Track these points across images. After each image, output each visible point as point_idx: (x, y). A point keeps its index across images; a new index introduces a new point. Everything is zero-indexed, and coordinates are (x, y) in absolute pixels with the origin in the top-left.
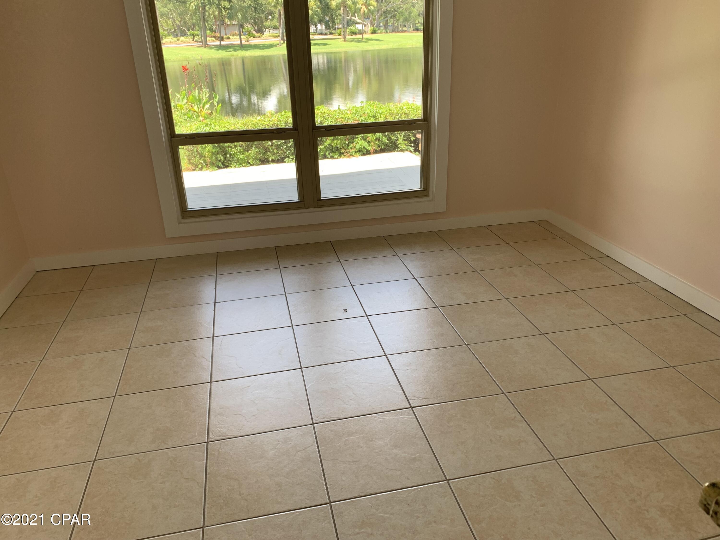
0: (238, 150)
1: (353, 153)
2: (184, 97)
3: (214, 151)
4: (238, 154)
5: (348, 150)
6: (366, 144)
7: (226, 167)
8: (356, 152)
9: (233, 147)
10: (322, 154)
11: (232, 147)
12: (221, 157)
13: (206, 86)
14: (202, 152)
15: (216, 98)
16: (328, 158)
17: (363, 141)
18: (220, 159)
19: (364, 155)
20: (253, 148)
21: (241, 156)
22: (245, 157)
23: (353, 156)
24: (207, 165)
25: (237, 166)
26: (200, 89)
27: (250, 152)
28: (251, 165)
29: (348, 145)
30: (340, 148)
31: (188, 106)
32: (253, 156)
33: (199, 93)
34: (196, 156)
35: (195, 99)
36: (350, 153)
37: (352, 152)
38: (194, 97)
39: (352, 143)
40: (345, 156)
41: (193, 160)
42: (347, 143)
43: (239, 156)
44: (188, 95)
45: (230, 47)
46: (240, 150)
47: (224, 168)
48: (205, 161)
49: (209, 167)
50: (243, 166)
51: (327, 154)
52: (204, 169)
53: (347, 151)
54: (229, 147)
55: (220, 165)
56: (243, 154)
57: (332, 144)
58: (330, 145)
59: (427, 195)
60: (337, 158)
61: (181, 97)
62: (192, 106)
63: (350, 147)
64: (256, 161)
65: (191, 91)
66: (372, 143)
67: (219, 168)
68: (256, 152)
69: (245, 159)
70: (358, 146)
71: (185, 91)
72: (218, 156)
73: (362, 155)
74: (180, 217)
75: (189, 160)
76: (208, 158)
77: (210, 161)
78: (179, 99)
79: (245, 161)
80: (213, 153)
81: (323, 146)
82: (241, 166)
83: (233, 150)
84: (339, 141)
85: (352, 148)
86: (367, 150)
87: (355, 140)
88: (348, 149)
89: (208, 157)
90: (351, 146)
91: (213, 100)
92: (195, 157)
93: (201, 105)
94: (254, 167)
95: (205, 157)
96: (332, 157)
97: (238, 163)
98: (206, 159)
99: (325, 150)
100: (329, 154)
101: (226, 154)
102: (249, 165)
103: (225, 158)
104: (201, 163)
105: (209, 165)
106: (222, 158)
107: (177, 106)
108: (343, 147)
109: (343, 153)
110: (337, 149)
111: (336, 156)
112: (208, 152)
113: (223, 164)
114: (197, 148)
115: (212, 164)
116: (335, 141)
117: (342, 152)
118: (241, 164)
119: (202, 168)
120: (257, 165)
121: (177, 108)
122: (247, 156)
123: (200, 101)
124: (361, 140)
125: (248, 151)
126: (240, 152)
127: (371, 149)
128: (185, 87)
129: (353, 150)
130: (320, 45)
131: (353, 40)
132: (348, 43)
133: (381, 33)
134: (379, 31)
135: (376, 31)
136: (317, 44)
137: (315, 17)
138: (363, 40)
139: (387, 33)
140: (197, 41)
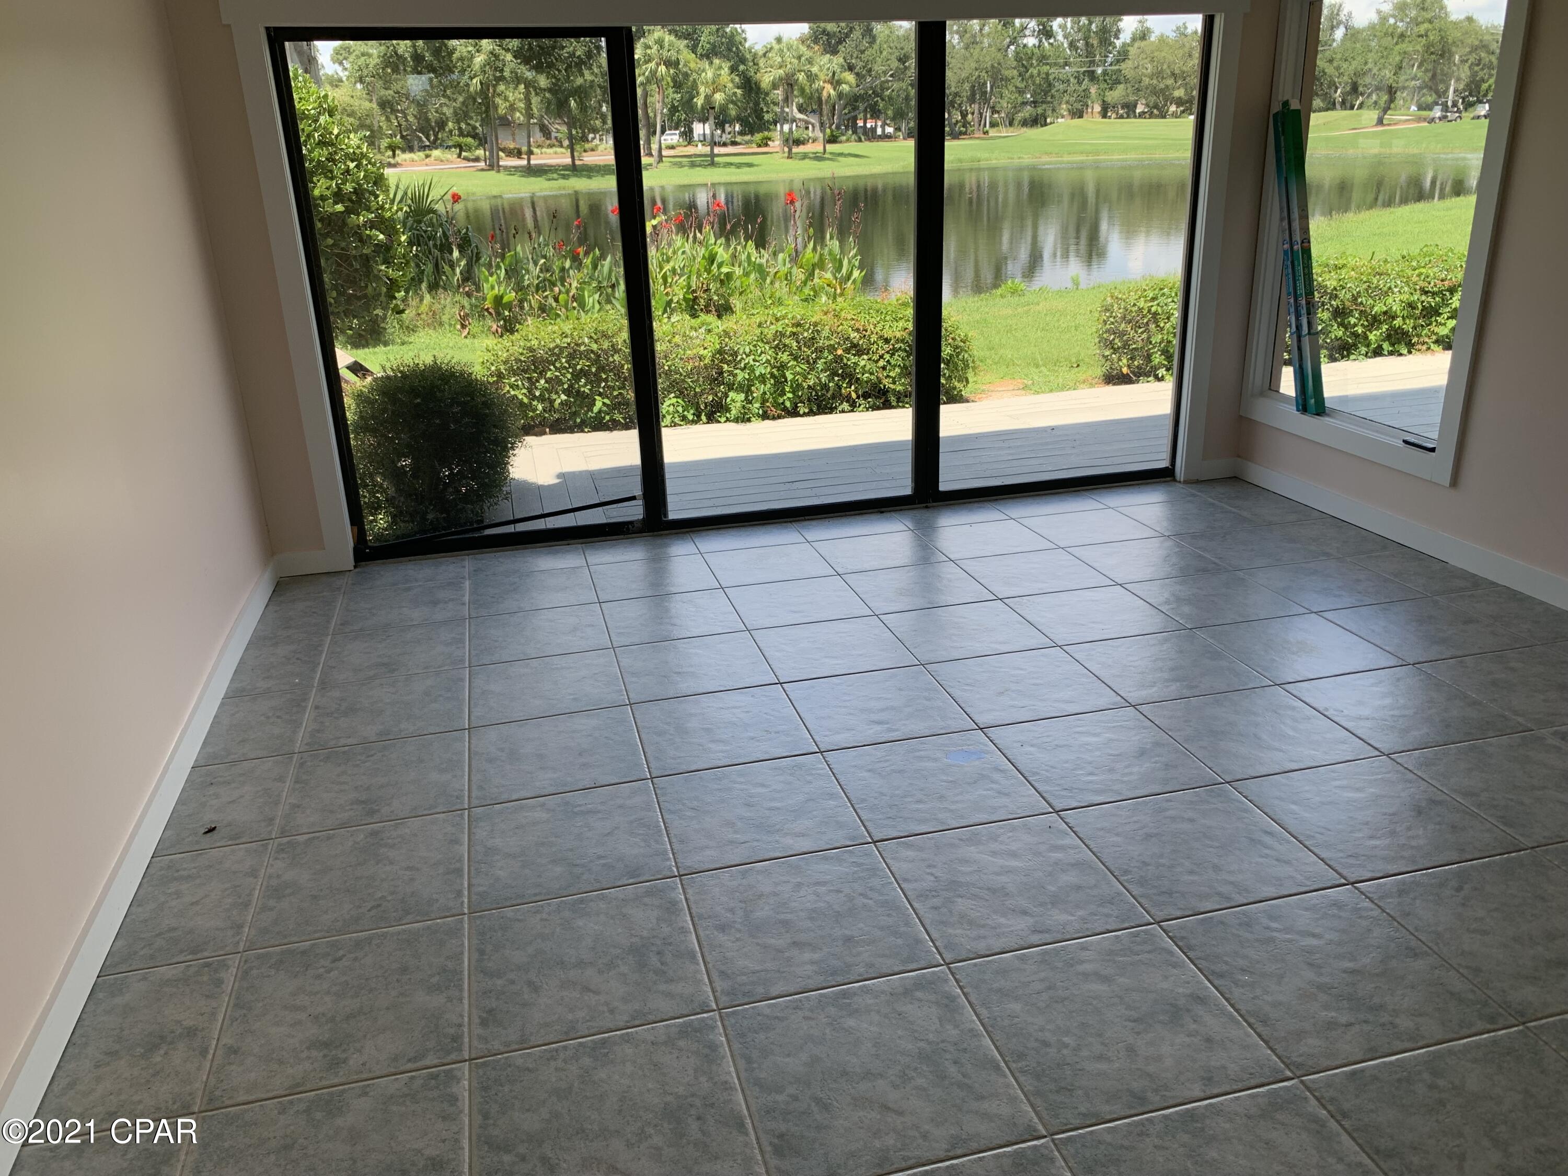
130: (739, 166)
131: (805, 156)
132: (797, 161)
133: (848, 140)
134: (844, 138)
135: (837, 137)
136: (731, 164)
137: (731, 106)
138: (826, 156)
139: (860, 140)
140: (468, 159)
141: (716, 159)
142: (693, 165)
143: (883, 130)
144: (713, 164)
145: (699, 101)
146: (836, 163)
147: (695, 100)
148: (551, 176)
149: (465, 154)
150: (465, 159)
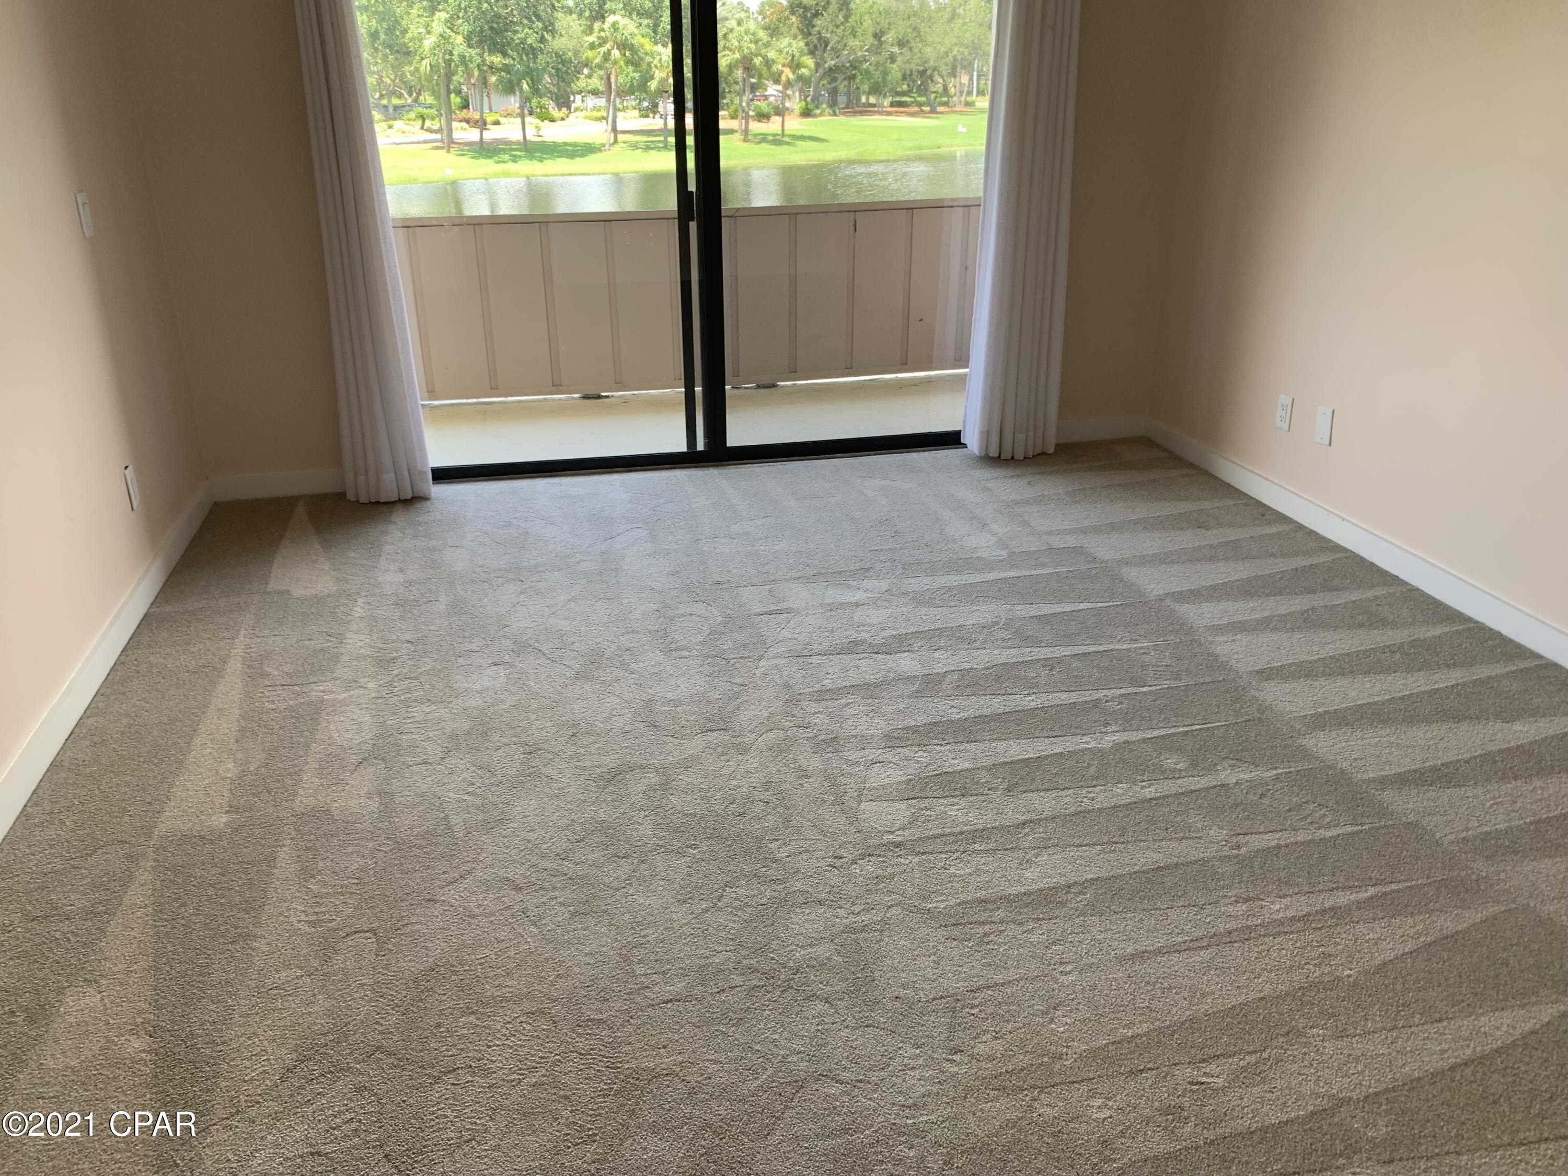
45: (503, 149)
131: (763, 139)
132: (753, 145)
133: (821, 115)
134: (818, 111)
135: (811, 110)
138: (786, 139)
139: (835, 114)
140: (430, 131)
142: (649, 146)
143: (868, 99)
144: (666, 147)
146: (792, 148)
149: (428, 123)
150: (426, 130)
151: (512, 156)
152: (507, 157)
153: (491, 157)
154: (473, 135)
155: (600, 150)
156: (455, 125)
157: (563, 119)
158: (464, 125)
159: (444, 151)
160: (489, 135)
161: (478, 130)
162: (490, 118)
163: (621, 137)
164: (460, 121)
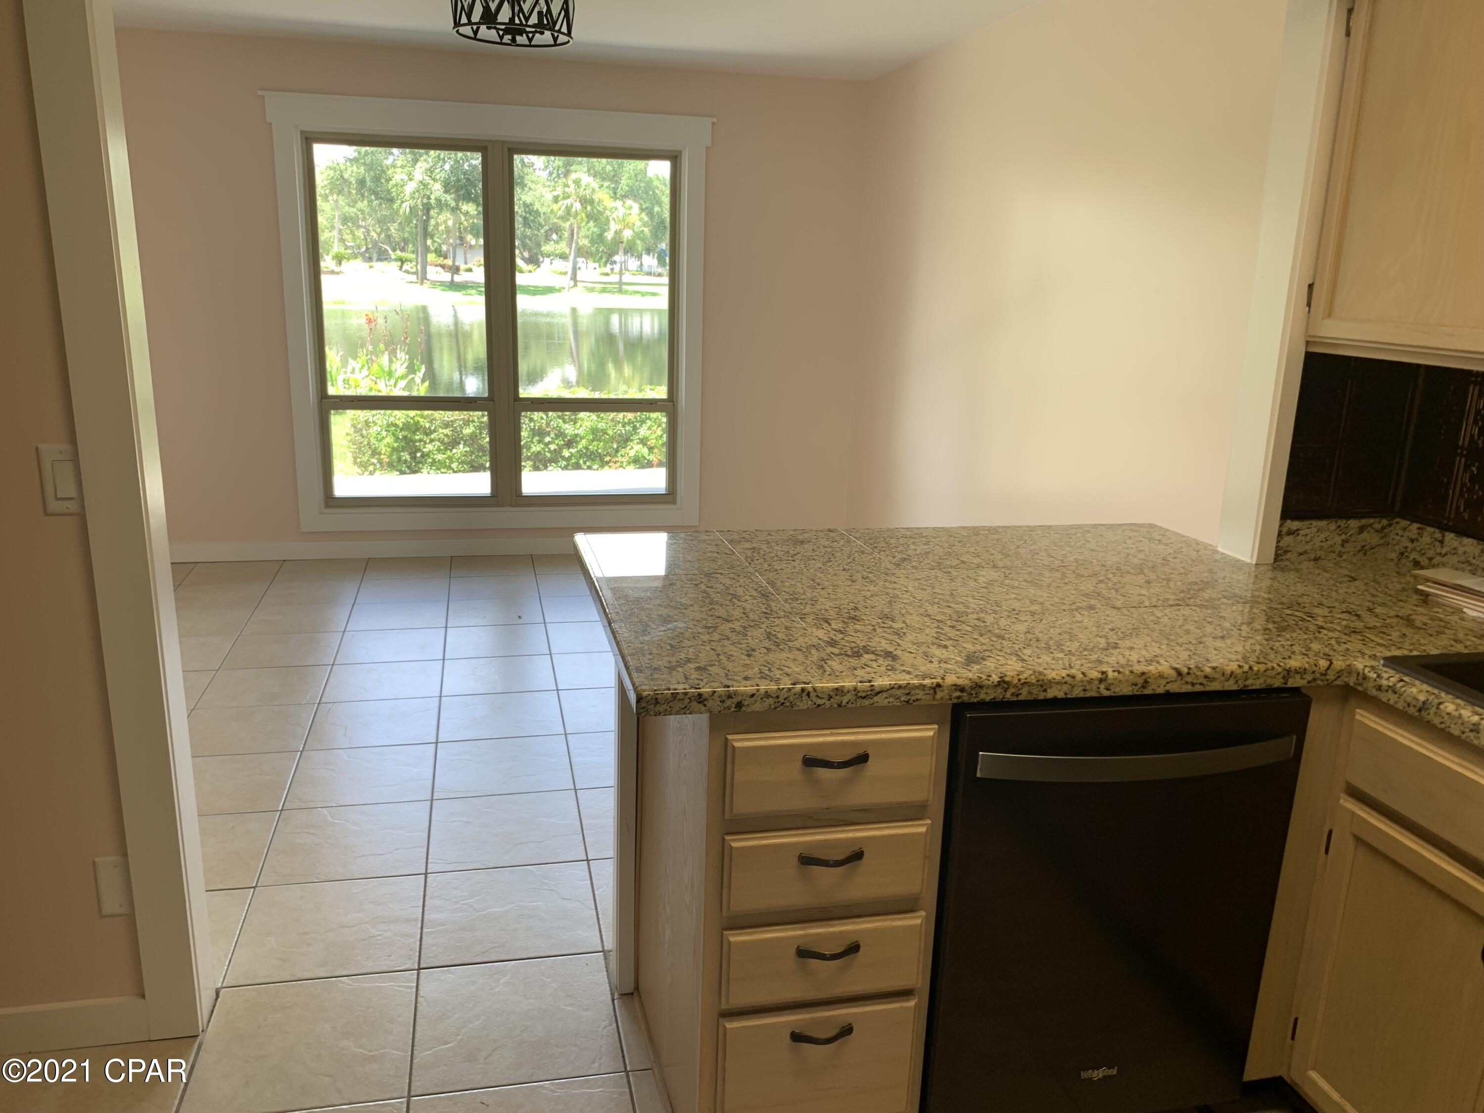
0: (436, 446)
1: (625, 464)
2: (363, 367)
3: (396, 445)
4: (435, 452)
5: (617, 459)
6: (645, 451)
7: (414, 472)
8: (629, 463)
9: (428, 441)
10: (573, 461)
11: (425, 443)
12: (406, 456)
13: (404, 350)
14: (377, 445)
15: (419, 372)
16: (583, 469)
17: (641, 446)
18: (404, 458)
19: (643, 467)
20: (461, 446)
21: (439, 457)
22: (446, 458)
23: (624, 468)
24: (382, 467)
25: (432, 471)
26: (393, 353)
27: (454, 451)
28: (455, 472)
29: (617, 451)
30: (604, 455)
31: (370, 382)
32: (459, 458)
33: (391, 361)
34: (367, 452)
35: (383, 371)
36: (619, 464)
37: (622, 462)
38: (380, 367)
39: (624, 448)
40: (610, 467)
41: (361, 458)
42: (615, 446)
43: (435, 457)
44: (370, 362)
45: (472, 287)
46: (438, 446)
47: (409, 473)
48: (380, 461)
49: (385, 470)
50: (441, 473)
51: (581, 462)
52: (378, 473)
53: (614, 460)
54: (420, 440)
55: (403, 469)
56: (444, 454)
57: (590, 447)
58: (587, 448)
59: (674, 502)
60: (597, 469)
61: (358, 366)
62: (376, 383)
63: (620, 453)
64: (463, 467)
65: (377, 356)
66: (656, 450)
67: (402, 473)
68: (466, 452)
69: (445, 462)
70: (632, 453)
71: (367, 356)
72: (402, 454)
73: (638, 468)
74: (323, 505)
75: (355, 458)
76: (386, 457)
77: (387, 460)
78: (354, 369)
79: (446, 465)
80: (394, 449)
81: (576, 449)
82: (439, 472)
83: (427, 446)
84: (602, 444)
85: (622, 456)
86: (649, 460)
87: (629, 443)
88: (617, 457)
89: (385, 454)
90: (622, 452)
91: (415, 374)
92: (364, 454)
93: (392, 382)
94: (460, 475)
95: (380, 454)
96: (589, 468)
97: (433, 468)
98: (382, 457)
99: (578, 456)
100: (585, 463)
101: (415, 452)
102: (451, 472)
103: (414, 458)
104: (373, 464)
105: (385, 468)
106: (408, 457)
107: (348, 380)
108: (608, 454)
109: (608, 463)
110: (601, 457)
111: (595, 467)
112: (385, 446)
113: (408, 467)
114: (369, 440)
115: (391, 466)
116: (595, 443)
117: (605, 460)
118: (439, 469)
119: (375, 470)
120: (464, 471)
121: (348, 384)
122: (450, 458)
123: (390, 374)
124: (638, 443)
125: (451, 451)
126: (439, 450)
127: (655, 459)
128: (367, 350)
129: (625, 460)
130: (644, 294)
136: (638, 292)
137: (638, 242)
140: (407, 272)
141: (624, 287)
142: (604, 291)
144: (620, 291)
145: (609, 235)
147: (606, 234)
148: (469, 291)
149: (405, 267)
150: (404, 272)
151: (478, 291)
152: (474, 292)
153: (460, 291)
154: (446, 277)
155: (559, 291)
156: (430, 269)
157: (530, 271)
158: (439, 269)
159: (418, 285)
160: (457, 278)
161: (450, 274)
162: (463, 267)
163: (578, 283)
164: (436, 266)
